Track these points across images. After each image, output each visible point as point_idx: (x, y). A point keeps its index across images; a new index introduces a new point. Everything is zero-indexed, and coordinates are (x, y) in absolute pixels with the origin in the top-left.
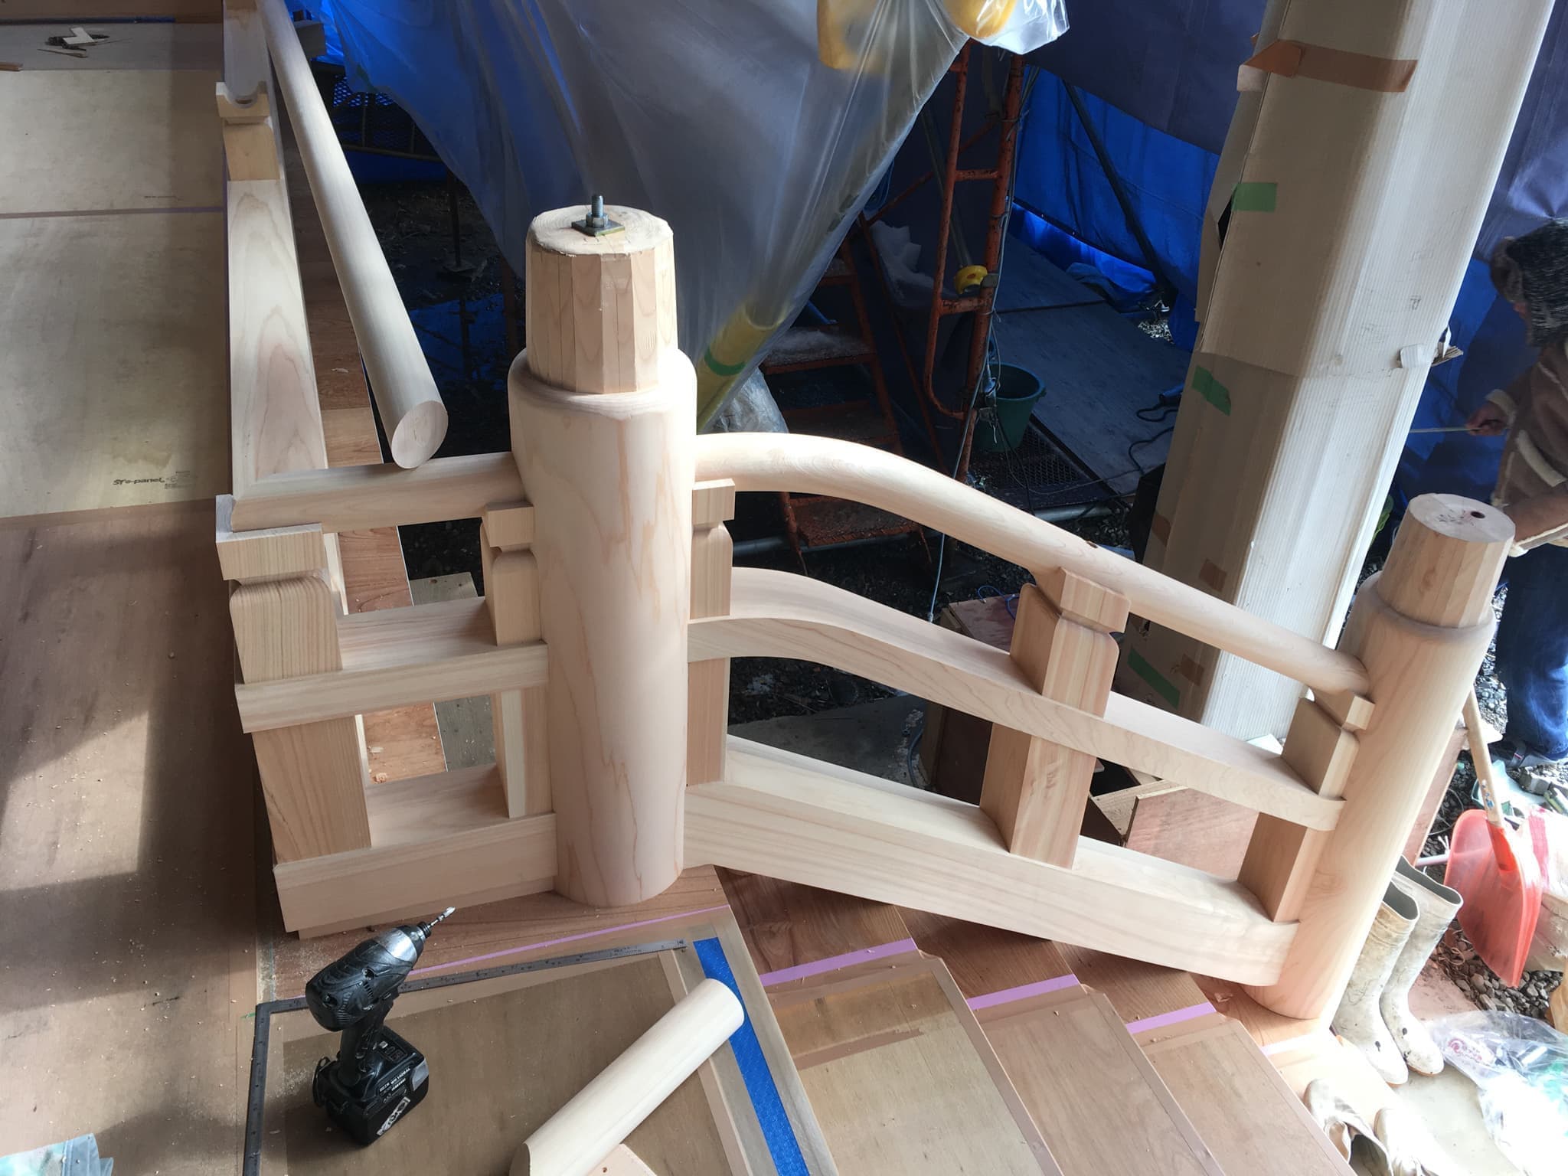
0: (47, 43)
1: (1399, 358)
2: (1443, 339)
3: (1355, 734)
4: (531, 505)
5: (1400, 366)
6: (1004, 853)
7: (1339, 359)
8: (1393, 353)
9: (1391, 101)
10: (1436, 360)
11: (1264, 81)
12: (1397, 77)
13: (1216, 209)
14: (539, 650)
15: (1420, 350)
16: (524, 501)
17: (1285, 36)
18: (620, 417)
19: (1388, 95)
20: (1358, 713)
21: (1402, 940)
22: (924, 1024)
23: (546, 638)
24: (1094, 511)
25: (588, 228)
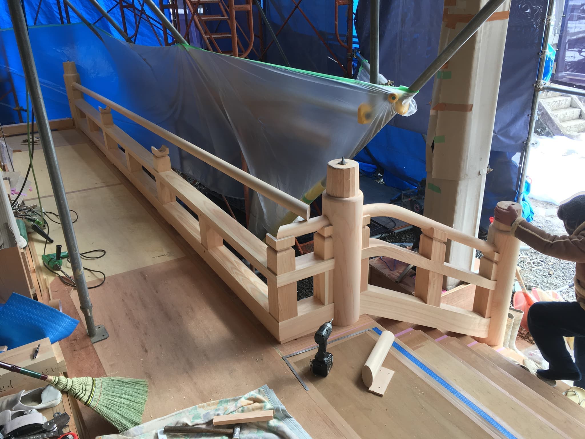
0: (22, 142)
1: (479, 173)
2: (488, 167)
3: (496, 263)
4: (332, 225)
5: (480, 175)
6: (425, 304)
7: (467, 175)
8: (478, 172)
9: (469, 113)
10: (487, 172)
11: (437, 112)
12: (469, 108)
13: (429, 143)
14: (333, 260)
15: (484, 170)
16: (330, 225)
17: (440, 102)
18: (354, 202)
19: (468, 112)
20: (496, 257)
21: (511, 325)
22: (424, 343)
23: (334, 257)
24: (384, 235)
25: (342, 163)
